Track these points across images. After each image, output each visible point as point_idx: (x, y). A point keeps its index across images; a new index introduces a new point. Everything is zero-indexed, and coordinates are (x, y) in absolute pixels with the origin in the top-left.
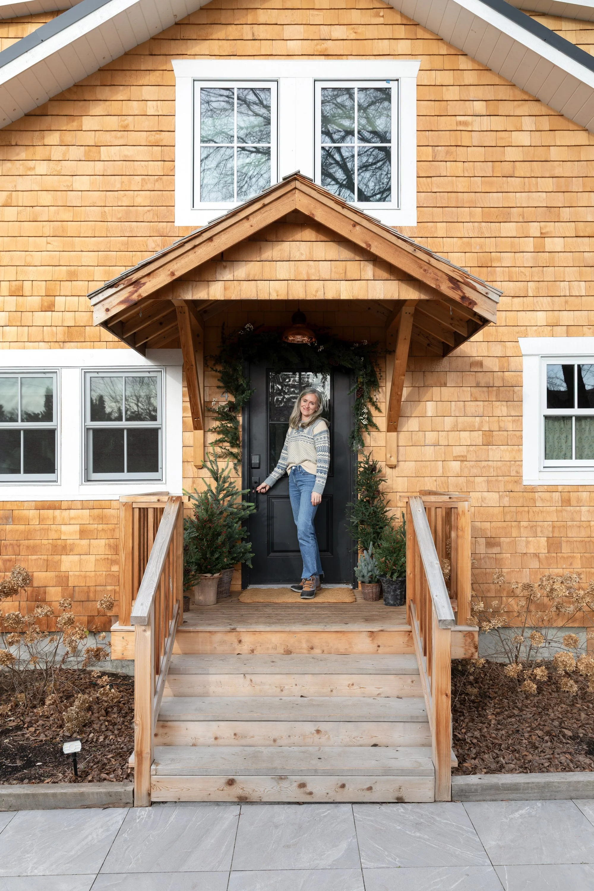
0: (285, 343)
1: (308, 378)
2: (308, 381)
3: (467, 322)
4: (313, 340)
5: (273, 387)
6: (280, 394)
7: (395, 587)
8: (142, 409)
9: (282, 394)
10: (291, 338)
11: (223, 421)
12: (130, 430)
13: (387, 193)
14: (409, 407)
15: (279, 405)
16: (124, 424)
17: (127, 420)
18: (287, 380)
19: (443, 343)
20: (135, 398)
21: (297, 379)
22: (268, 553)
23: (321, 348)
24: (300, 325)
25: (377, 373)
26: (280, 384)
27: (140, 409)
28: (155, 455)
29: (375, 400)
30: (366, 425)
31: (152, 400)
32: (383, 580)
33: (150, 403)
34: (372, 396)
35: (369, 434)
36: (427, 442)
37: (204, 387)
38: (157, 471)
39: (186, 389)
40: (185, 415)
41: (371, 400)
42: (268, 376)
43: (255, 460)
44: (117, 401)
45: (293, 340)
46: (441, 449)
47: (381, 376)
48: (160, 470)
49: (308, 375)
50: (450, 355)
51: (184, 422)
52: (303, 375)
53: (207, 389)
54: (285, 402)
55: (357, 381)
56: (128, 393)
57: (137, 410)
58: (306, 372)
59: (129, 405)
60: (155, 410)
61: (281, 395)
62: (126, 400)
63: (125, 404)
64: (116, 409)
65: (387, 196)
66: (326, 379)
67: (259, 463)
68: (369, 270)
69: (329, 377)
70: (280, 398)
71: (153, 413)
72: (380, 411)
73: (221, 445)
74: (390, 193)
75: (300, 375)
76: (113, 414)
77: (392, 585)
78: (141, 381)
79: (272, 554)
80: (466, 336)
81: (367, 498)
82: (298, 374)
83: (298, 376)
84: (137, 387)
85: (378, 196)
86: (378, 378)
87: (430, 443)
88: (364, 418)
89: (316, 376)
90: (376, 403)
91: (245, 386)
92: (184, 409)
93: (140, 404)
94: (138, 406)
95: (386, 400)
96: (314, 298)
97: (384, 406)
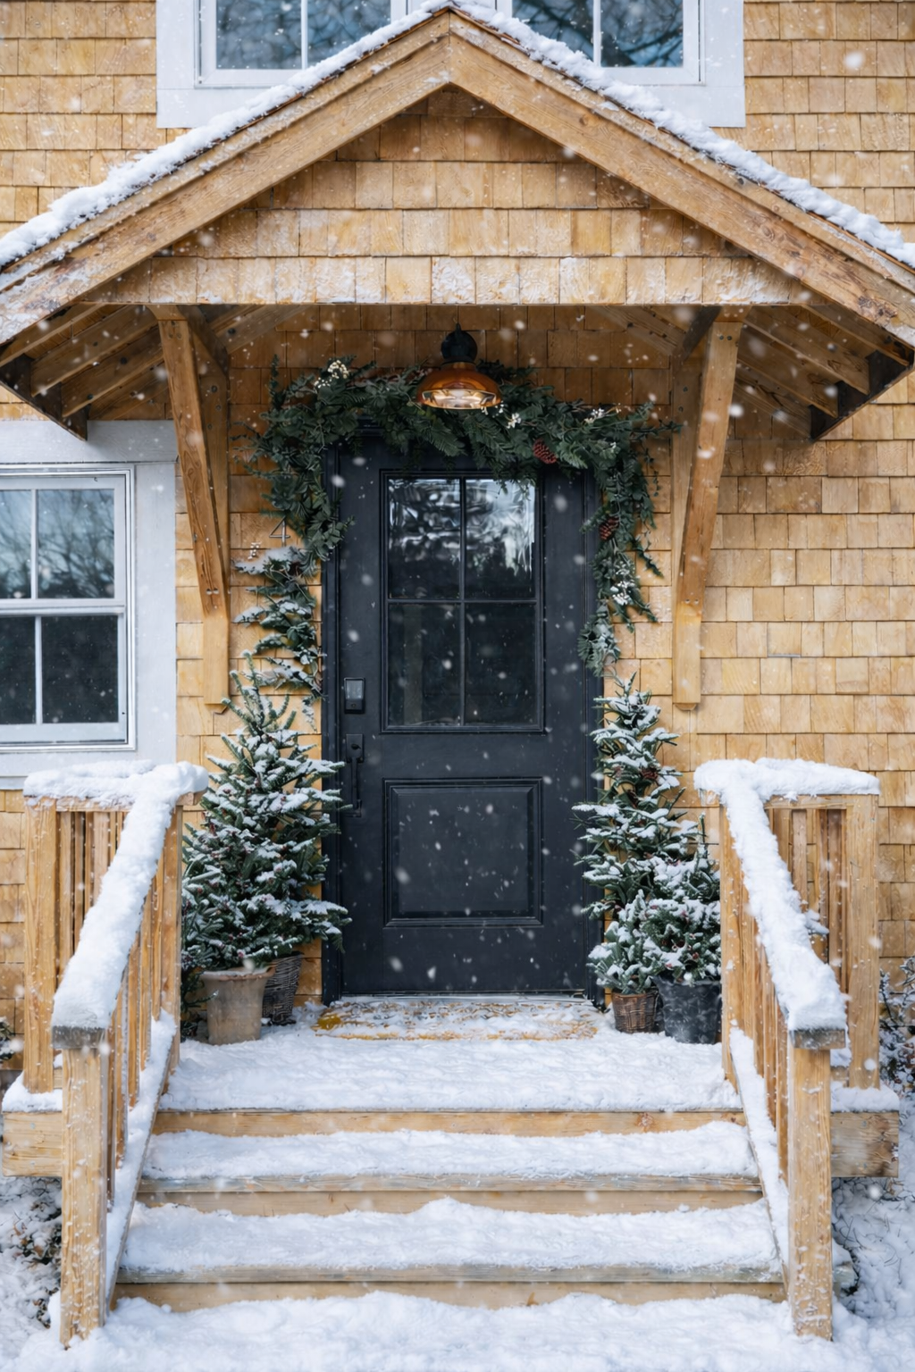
0: (425, 407)
1: (484, 492)
2: (482, 500)
3: (869, 358)
4: (494, 401)
5: (397, 513)
6: (415, 531)
7: (695, 1004)
8: (79, 567)
9: (421, 530)
10: (440, 397)
11: (276, 596)
12: (48, 621)
13: (673, 41)
14: (730, 562)
15: (414, 556)
16: (36, 606)
17: (44, 594)
18: (433, 497)
19: (812, 406)
20: (60, 540)
21: (456, 494)
22: (386, 920)
23: (515, 419)
24: (462, 364)
25: (650, 480)
26: (414, 505)
27: (74, 569)
28: (110, 681)
29: (644, 546)
30: (624, 607)
31: (102, 545)
32: (664, 985)
33: (96, 554)
34: (638, 537)
35: (632, 630)
36: (773, 647)
37: (229, 512)
38: (113, 718)
39: (185, 518)
40: (182, 581)
41: (634, 545)
42: (383, 484)
43: (354, 690)
44: (17, 548)
45: (446, 401)
46: (805, 664)
47: (658, 488)
48: (121, 717)
49: (485, 485)
50: (829, 436)
51: (180, 599)
52: (471, 484)
53: (236, 518)
54: (429, 551)
55: (602, 501)
56: (46, 530)
57: (66, 570)
58: (478, 478)
59: (45, 557)
60: (109, 570)
61: (419, 534)
62: (40, 545)
63: (38, 555)
64: (16, 567)
65: (674, 48)
66: (528, 494)
67: (363, 702)
68: (630, 233)
69: (532, 489)
70: (416, 540)
71: (105, 577)
72: (657, 572)
73: (271, 655)
74: (681, 42)
75: (463, 485)
76: (9, 579)
77: (686, 998)
78: (77, 497)
79: (393, 921)
80: (863, 391)
81: (628, 787)
82: (457, 482)
83: (457, 487)
84: (66, 514)
85: (652, 51)
86: (652, 493)
87: (781, 651)
88: (621, 590)
89: (504, 486)
90: (646, 555)
91: (328, 513)
92: (180, 567)
93: (74, 557)
94: (67, 558)
95: (672, 545)
96: (497, 301)
97: (667, 562)
